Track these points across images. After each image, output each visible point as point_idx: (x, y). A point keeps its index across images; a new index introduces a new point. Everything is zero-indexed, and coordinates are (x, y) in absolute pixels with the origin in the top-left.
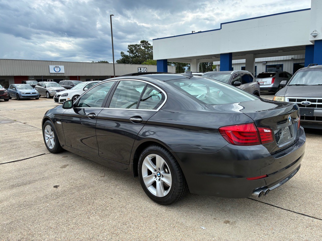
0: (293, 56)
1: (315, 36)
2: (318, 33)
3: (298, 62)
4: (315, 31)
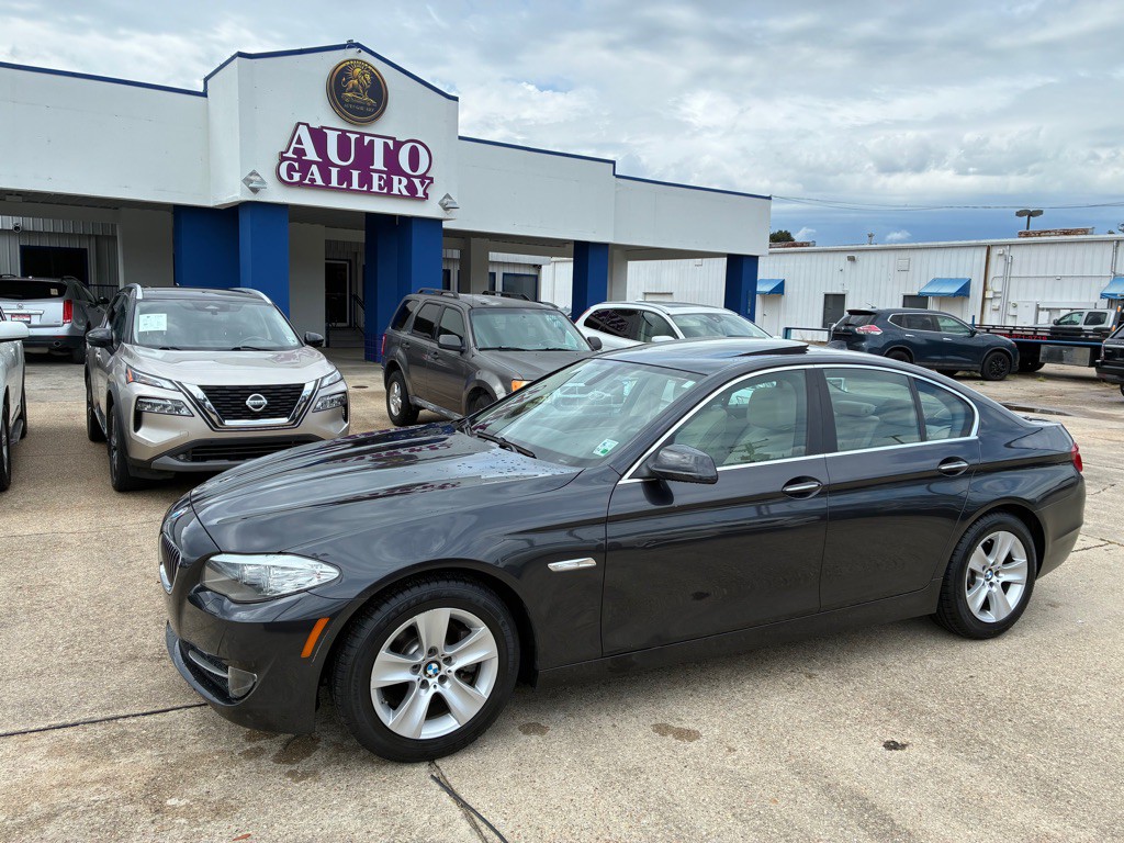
0: (18, 220)
1: (255, 190)
2: (263, 182)
3: (35, 243)
4: (254, 173)
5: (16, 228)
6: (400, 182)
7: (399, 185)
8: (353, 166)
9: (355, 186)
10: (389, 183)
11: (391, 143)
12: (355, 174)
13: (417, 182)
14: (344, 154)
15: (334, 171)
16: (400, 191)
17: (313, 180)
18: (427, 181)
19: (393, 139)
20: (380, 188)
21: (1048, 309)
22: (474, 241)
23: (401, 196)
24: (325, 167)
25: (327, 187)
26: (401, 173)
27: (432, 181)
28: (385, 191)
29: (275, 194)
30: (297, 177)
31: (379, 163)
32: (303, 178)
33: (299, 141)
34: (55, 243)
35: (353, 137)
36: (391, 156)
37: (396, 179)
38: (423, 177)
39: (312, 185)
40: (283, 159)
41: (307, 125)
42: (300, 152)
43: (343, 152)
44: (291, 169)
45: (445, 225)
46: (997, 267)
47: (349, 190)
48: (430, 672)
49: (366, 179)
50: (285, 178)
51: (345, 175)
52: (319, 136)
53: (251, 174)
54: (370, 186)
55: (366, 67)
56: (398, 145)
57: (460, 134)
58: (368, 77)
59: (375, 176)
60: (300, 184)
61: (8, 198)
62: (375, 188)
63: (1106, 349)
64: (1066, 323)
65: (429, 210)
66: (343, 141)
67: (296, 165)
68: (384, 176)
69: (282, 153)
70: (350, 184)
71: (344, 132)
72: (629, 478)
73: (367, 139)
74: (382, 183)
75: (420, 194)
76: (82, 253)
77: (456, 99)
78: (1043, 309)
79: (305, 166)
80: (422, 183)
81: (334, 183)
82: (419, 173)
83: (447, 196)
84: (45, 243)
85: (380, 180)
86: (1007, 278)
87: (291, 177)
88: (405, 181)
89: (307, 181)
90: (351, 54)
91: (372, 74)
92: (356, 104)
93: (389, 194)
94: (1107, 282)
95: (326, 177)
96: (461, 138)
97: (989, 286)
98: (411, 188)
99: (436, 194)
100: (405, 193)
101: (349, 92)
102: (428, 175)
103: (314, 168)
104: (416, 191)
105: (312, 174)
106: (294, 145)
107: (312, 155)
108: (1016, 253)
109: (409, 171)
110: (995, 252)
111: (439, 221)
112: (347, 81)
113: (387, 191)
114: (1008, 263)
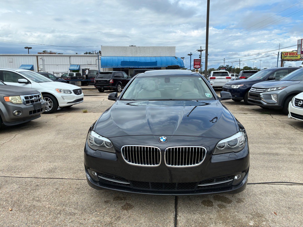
21: (56, 73)
46: (40, 62)
63: (96, 80)
64: (64, 76)
78: (55, 73)
86: (44, 65)
94: (69, 66)
97: (39, 67)
108: (45, 58)
110: (39, 58)
114: (43, 61)
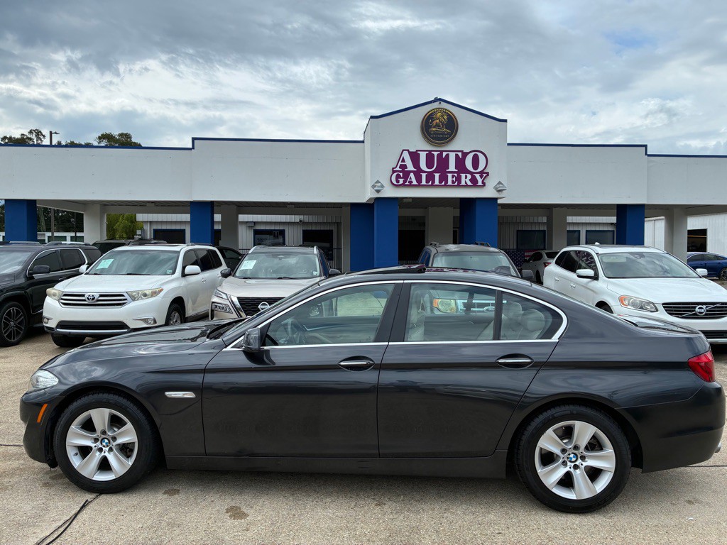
1: (378, 191)
2: (382, 186)
3: (309, 228)
4: (378, 182)
5: (300, 221)
6: (466, 177)
7: (465, 179)
8: (436, 171)
9: (437, 182)
10: (459, 179)
11: (460, 154)
12: (437, 176)
13: (478, 176)
14: (429, 164)
15: (424, 176)
16: (466, 183)
17: (411, 182)
18: (485, 175)
19: (462, 151)
20: (453, 182)
22: (554, 209)
23: (467, 186)
24: (418, 173)
25: (419, 185)
26: (467, 171)
27: (488, 173)
28: (456, 184)
29: (390, 192)
30: (401, 181)
31: (452, 167)
32: (405, 181)
33: (403, 161)
34: (318, 228)
35: (436, 154)
36: (460, 163)
37: (463, 176)
38: (481, 173)
39: (411, 185)
40: (394, 172)
41: (408, 150)
42: (403, 167)
43: (429, 163)
44: (398, 177)
45: (499, 201)
47: (433, 186)
48: (104, 444)
49: (443, 178)
50: (395, 182)
51: (430, 177)
52: (415, 156)
53: (376, 183)
54: (446, 182)
55: (444, 111)
56: (465, 155)
57: (508, 142)
58: (445, 117)
59: (450, 176)
60: (403, 185)
61: (288, 206)
62: (450, 183)
65: (487, 192)
66: (430, 157)
67: (401, 174)
68: (456, 175)
69: (393, 168)
70: (434, 182)
71: (430, 151)
72: (232, 347)
73: (444, 154)
74: (454, 179)
75: (480, 183)
76: (331, 232)
77: (505, 121)
79: (406, 174)
80: (481, 177)
81: (424, 182)
82: (479, 170)
83: (500, 183)
84: (314, 228)
85: (453, 177)
87: (398, 181)
88: (469, 176)
89: (407, 183)
90: (436, 105)
91: (448, 115)
92: (438, 134)
93: (459, 186)
95: (419, 179)
96: (509, 144)
98: (474, 181)
99: (491, 182)
100: (469, 183)
101: (434, 127)
102: (485, 171)
103: (412, 175)
104: (477, 182)
105: (410, 178)
106: (400, 163)
107: (410, 167)
109: (472, 170)
111: (496, 199)
112: (432, 121)
113: (458, 183)
